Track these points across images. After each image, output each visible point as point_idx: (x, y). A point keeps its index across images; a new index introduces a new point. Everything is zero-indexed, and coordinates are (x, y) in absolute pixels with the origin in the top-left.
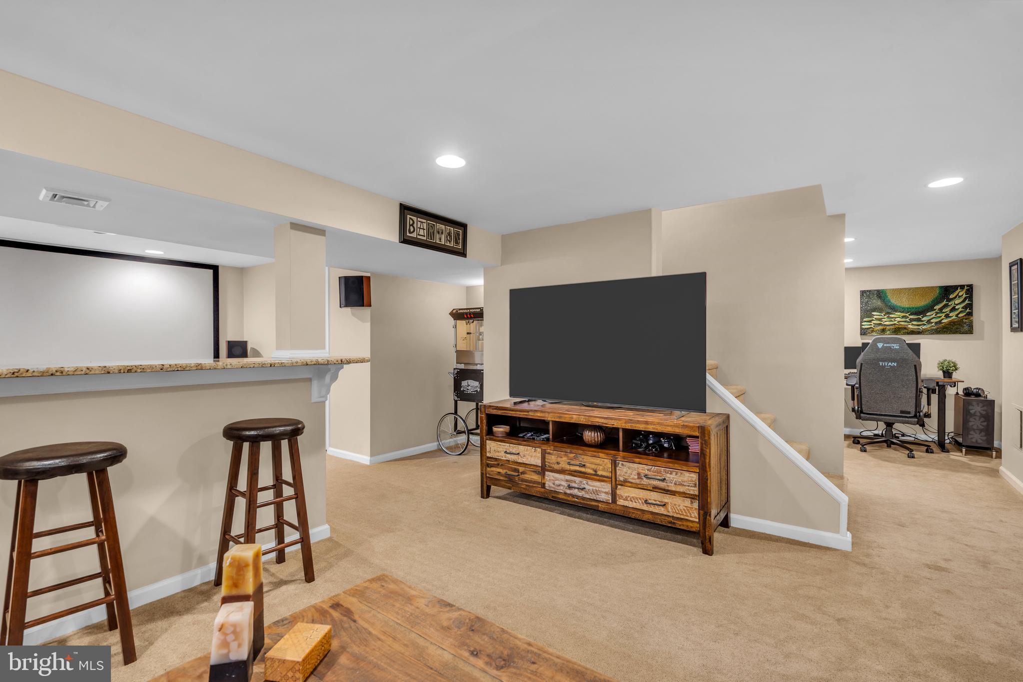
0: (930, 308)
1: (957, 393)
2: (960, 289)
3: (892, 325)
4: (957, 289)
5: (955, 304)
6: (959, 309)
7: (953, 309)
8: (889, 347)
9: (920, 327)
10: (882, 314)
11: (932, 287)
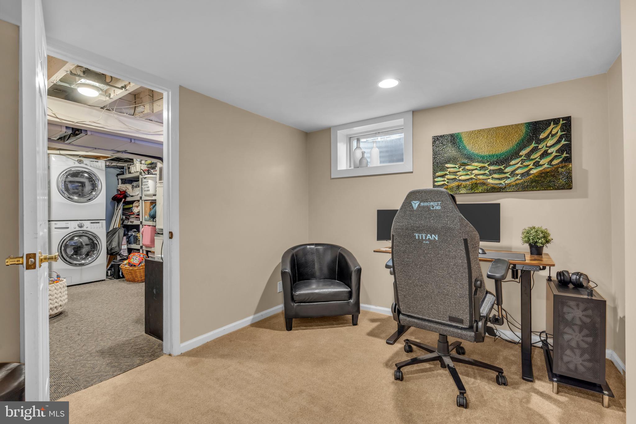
0: (515, 154)
1: (550, 277)
2: (554, 124)
3: (468, 180)
4: (550, 124)
5: (546, 147)
6: (552, 153)
7: (545, 154)
8: (427, 207)
9: (502, 182)
10: (457, 166)
11: (517, 126)
